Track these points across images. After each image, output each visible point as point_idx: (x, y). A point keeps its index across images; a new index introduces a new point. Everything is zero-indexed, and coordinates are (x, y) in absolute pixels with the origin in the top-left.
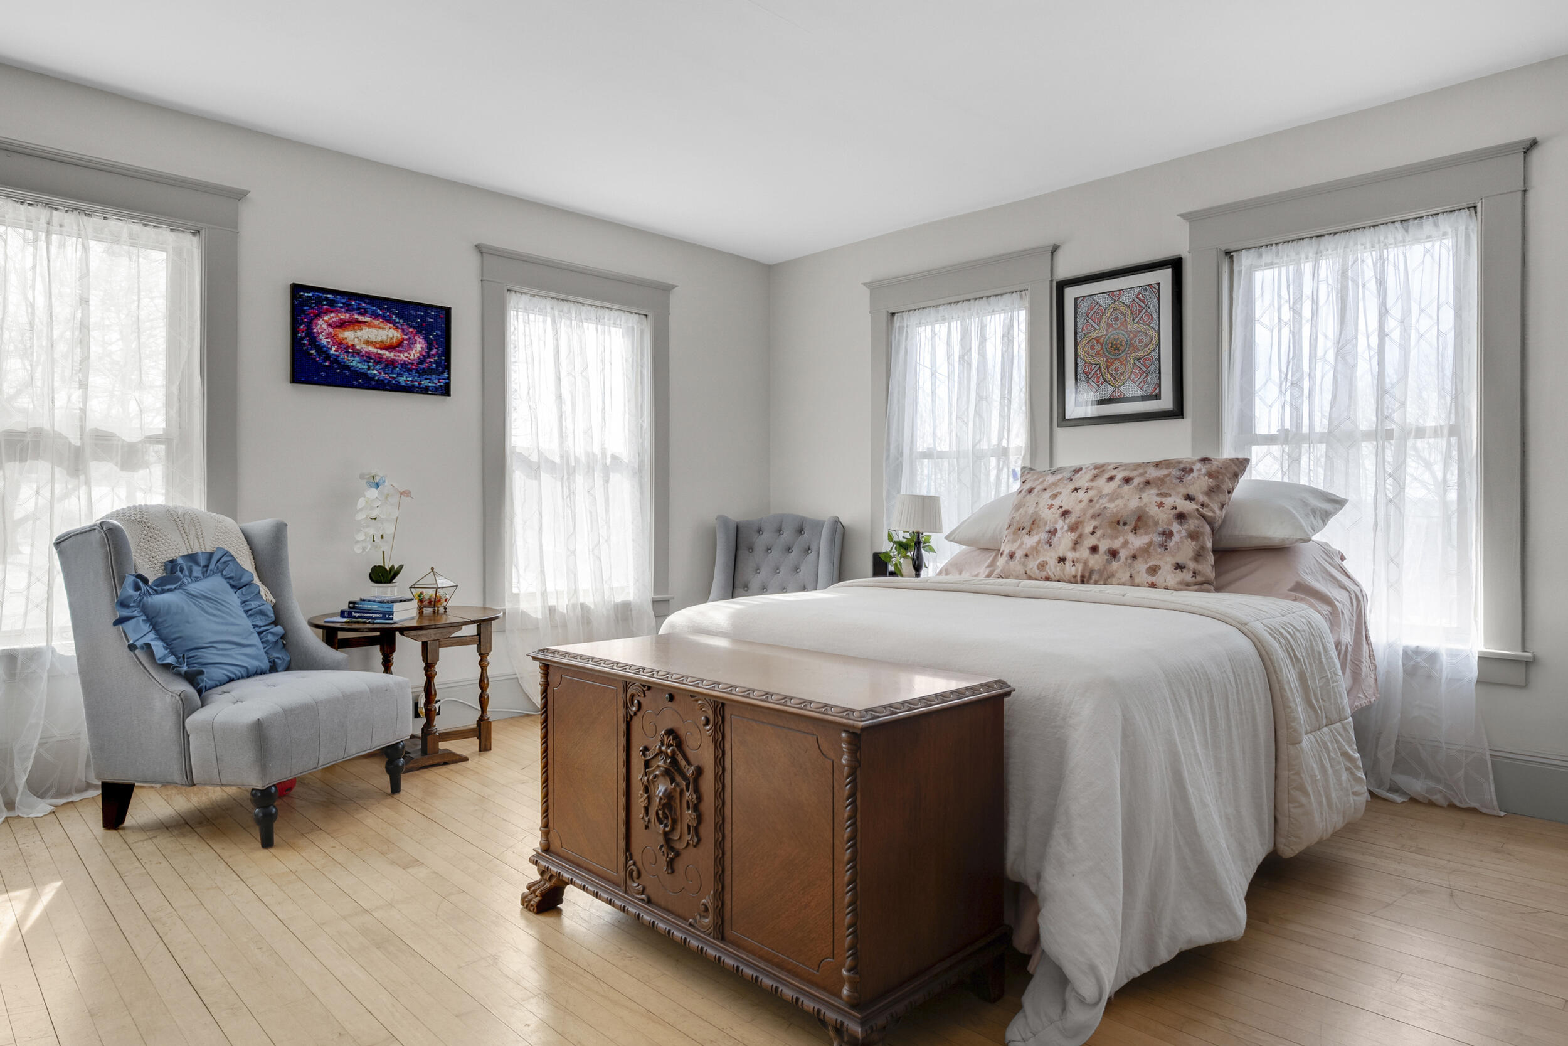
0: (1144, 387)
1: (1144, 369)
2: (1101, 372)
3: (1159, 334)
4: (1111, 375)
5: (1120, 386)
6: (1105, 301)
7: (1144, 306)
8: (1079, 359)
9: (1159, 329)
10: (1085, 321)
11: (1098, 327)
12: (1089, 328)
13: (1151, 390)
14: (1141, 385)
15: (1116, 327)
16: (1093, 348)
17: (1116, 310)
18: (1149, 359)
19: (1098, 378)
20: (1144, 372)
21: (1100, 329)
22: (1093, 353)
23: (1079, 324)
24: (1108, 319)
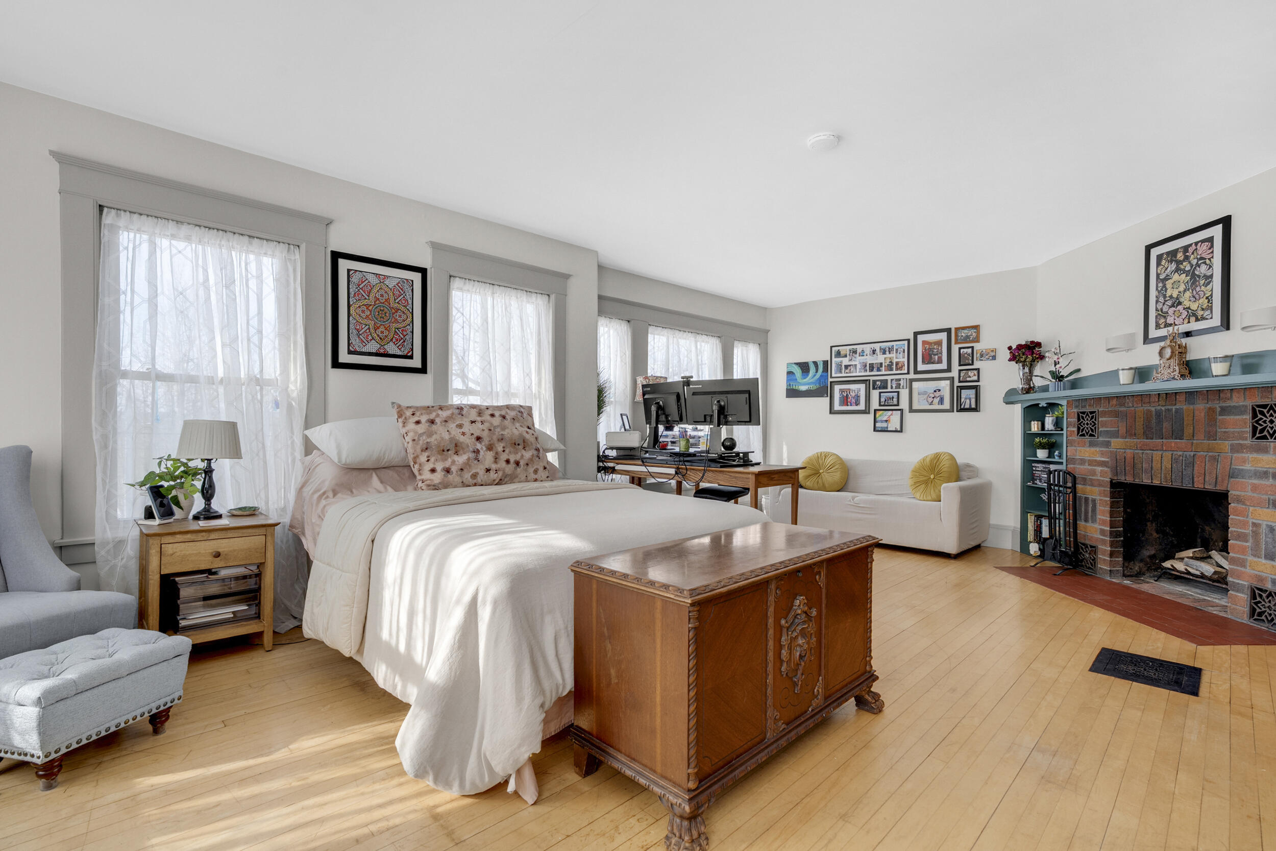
0: (402, 349)
1: (402, 337)
2: (370, 332)
3: (412, 314)
4: (378, 336)
5: (384, 345)
6: (373, 280)
7: (402, 293)
8: (351, 318)
9: (412, 311)
10: (357, 290)
11: (367, 298)
12: (360, 296)
13: (406, 352)
14: (400, 347)
15: (382, 301)
16: (363, 312)
17: (382, 289)
18: (406, 331)
19: (368, 335)
20: (402, 339)
21: (369, 299)
22: (364, 315)
23: (351, 290)
24: (376, 294)
